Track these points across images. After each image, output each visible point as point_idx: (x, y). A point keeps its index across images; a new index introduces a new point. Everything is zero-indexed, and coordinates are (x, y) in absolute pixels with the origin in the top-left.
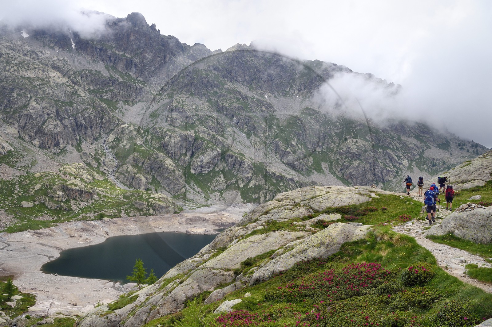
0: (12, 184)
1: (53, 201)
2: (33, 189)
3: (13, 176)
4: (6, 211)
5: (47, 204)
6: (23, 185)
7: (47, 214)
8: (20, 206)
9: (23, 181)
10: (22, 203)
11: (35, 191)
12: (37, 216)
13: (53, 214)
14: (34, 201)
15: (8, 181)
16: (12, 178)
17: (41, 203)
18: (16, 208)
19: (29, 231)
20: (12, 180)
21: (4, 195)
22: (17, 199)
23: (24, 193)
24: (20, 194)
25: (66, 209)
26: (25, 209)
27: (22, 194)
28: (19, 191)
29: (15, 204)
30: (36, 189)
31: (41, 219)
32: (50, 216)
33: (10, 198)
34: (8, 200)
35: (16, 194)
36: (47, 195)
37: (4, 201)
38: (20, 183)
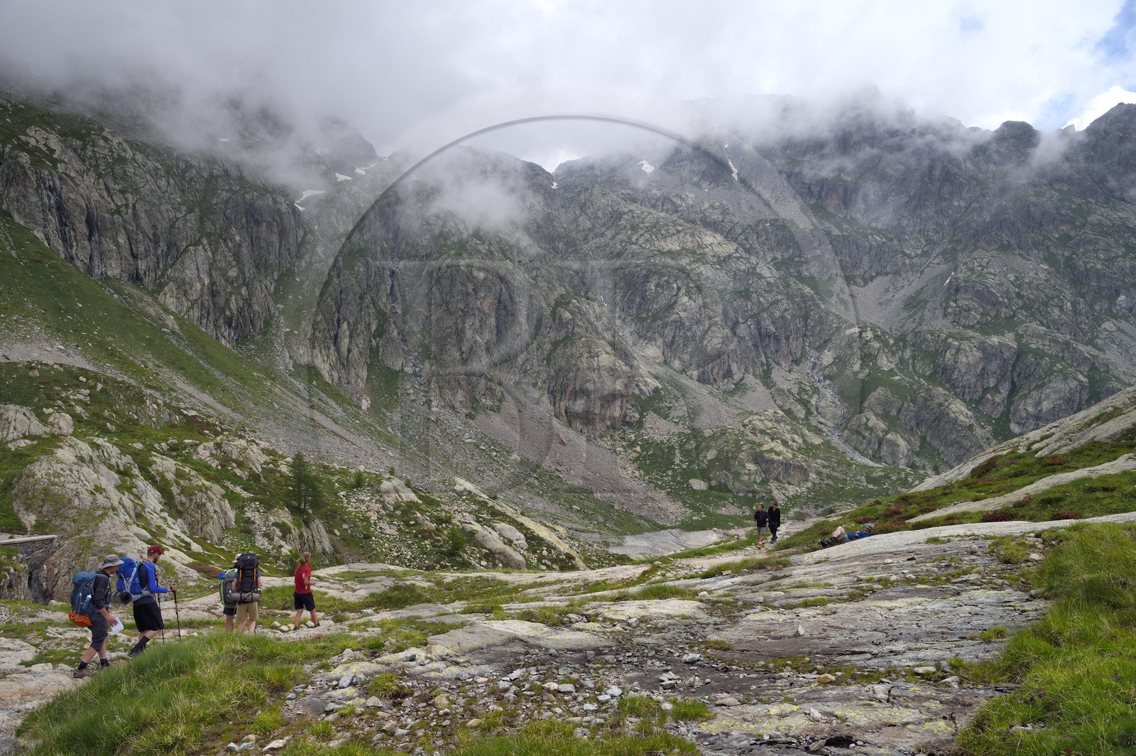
0: (668, 447)
1: (740, 481)
2: (705, 457)
3: (668, 434)
4: (668, 493)
5: (730, 485)
6: (687, 451)
7: (732, 504)
8: (687, 487)
9: (686, 442)
10: (691, 481)
11: (708, 461)
12: (717, 506)
13: (742, 505)
14: (709, 480)
15: (662, 442)
16: (667, 437)
17: (720, 482)
18: (683, 489)
19: (715, 531)
20: (668, 441)
21: (660, 467)
22: (681, 474)
23: (690, 464)
24: (685, 467)
25: (763, 497)
26: (695, 492)
27: (688, 466)
28: (681, 461)
29: (679, 482)
30: (709, 458)
31: (723, 511)
32: (738, 508)
33: (670, 473)
34: (667, 475)
35: (678, 465)
36: (729, 470)
37: (662, 477)
38: (681, 446)
